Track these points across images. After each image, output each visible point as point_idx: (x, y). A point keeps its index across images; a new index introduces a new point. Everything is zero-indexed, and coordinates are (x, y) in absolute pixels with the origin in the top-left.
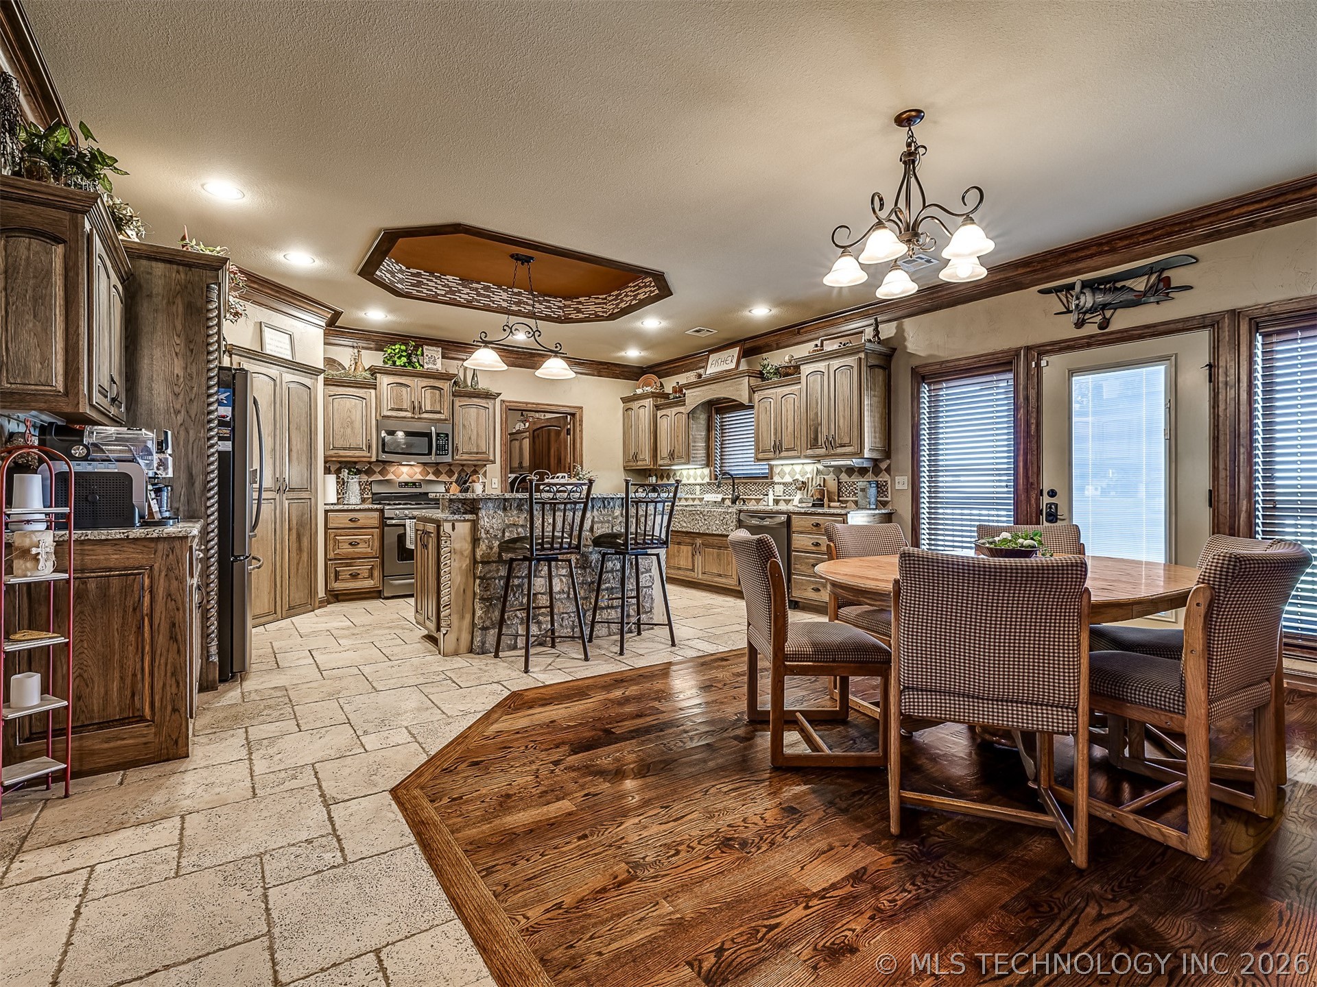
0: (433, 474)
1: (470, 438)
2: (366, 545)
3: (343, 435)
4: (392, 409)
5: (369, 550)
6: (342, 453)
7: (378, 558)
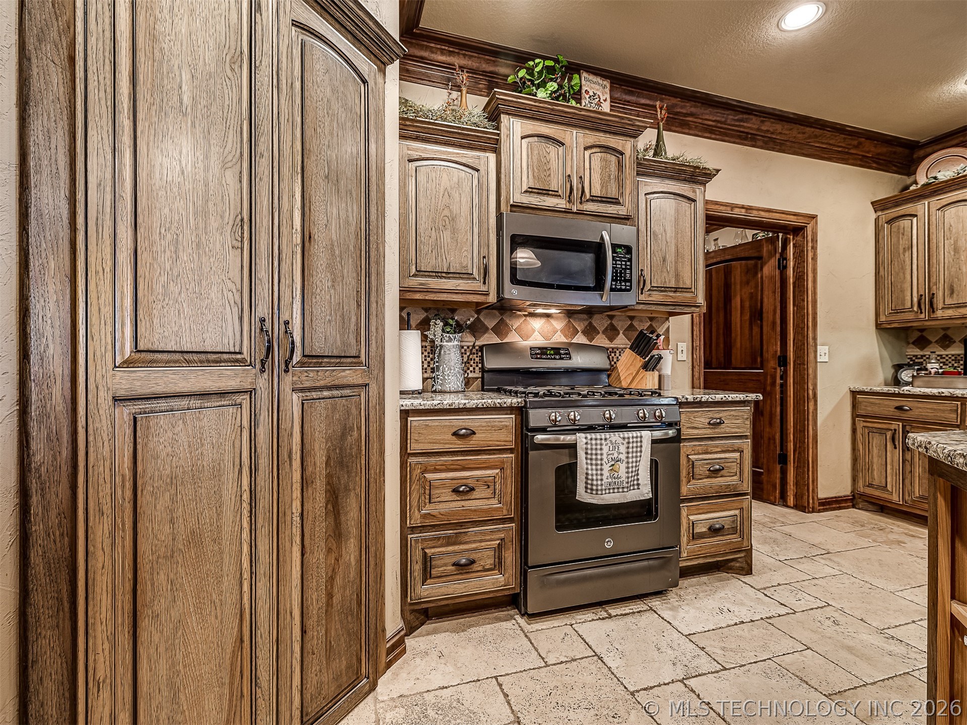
0: (584, 332)
1: (664, 260)
2: (488, 493)
3: (437, 246)
4: (530, 191)
5: (494, 503)
6: (434, 283)
7: (511, 520)
